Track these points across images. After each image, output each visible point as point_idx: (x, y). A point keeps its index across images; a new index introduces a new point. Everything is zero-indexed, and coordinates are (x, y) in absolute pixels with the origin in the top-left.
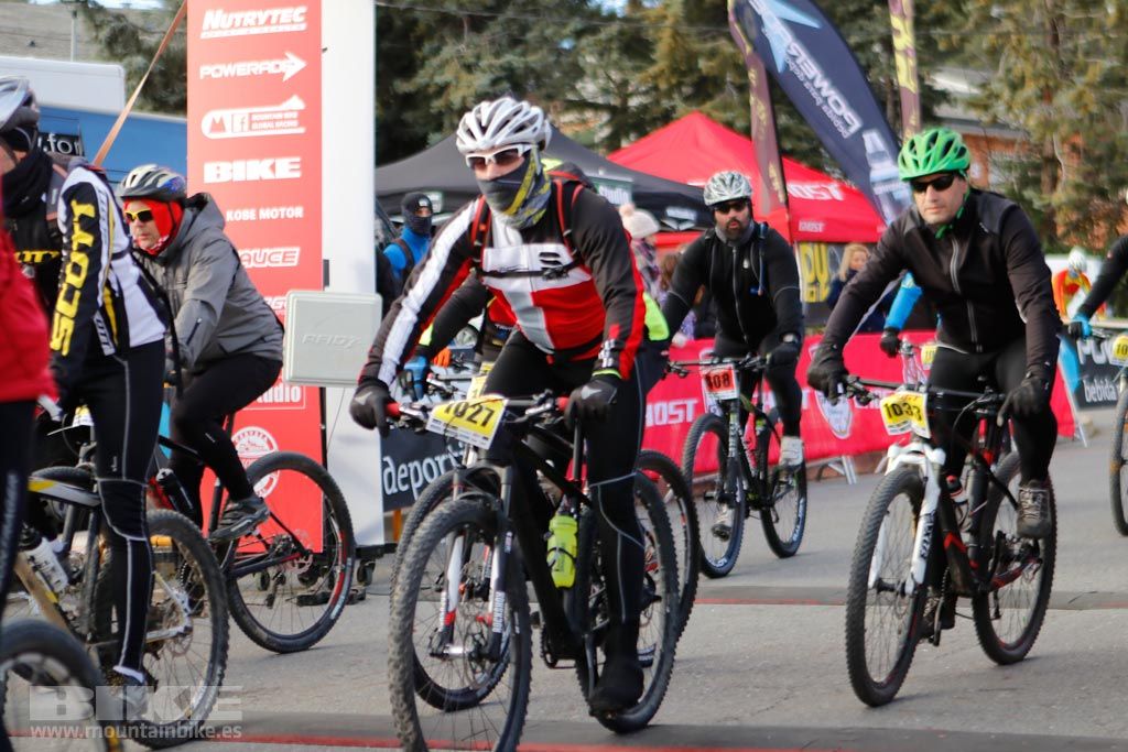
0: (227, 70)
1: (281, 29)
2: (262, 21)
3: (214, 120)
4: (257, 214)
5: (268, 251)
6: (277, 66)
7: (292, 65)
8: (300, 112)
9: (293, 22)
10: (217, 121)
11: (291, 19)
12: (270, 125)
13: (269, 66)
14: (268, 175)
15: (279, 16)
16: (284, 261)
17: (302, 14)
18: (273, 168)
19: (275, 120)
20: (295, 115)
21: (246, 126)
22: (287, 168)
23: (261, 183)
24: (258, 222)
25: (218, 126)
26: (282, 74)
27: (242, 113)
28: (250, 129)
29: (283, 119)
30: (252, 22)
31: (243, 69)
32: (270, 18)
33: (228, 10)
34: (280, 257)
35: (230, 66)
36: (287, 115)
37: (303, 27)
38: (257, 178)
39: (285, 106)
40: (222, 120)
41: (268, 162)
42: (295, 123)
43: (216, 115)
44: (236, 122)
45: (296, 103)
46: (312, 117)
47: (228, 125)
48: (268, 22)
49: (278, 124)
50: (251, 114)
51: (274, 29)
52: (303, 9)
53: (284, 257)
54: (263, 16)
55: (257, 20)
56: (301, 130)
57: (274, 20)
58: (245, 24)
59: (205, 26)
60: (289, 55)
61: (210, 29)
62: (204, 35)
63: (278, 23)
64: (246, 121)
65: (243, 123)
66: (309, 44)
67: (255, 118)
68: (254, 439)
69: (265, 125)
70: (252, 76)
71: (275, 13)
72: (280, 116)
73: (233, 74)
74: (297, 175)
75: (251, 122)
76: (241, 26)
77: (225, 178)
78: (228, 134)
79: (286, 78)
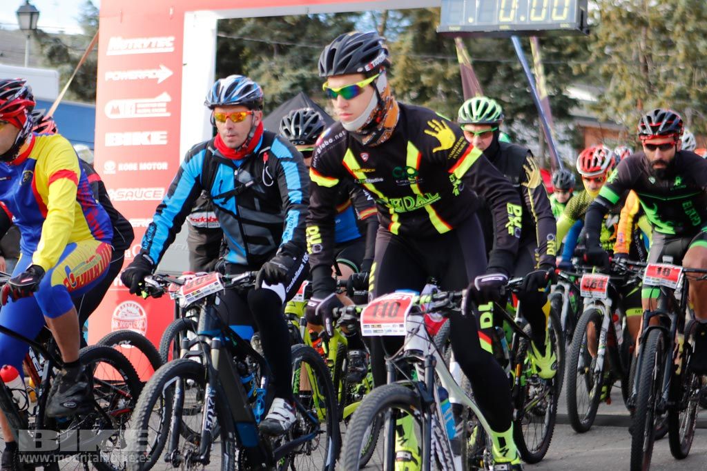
0: (123, 75)
1: (158, 50)
2: (146, 45)
3: (113, 108)
4: (138, 166)
5: (144, 190)
6: (154, 74)
7: (164, 74)
8: (168, 103)
9: (165, 47)
10: (115, 107)
11: (164, 44)
12: (149, 110)
13: (149, 74)
14: (146, 142)
15: (157, 43)
16: (154, 196)
17: (171, 42)
18: (149, 138)
19: (151, 108)
20: (165, 105)
21: (134, 110)
22: (158, 138)
23: (141, 147)
24: (138, 172)
25: (116, 111)
26: (157, 79)
27: (131, 103)
28: (136, 113)
29: (157, 108)
30: (140, 46)
31: (133, 75)
32: (151, 43)
33: (124, 38)
34: (152, 194)
35: (124, 73)
36: (160, 105)
37: (172, 50)
38: (139, 144)
39: (159, 99)
40: (118, 107)
41: (146, 134)
42: (164, 110)
43: (114, 103)
44: (128, 108)
45: (165, 97)
46: (175, 106)
47: (121, 110)
48: (150, 46)
49: (153, 110)
50: (136, 104)
51: (153, 51)
52: (172, 39)
53: (155, 194)
54: (146, 41)
55: (143, 45)
56: (168, 115)
57: (153, 45)
58: (135, 47)
59: (110, 47)
60: (163, 67)
61: (113, 49)
62: (109, 53)
63: (156, 47)
64: (134, 106)
65: (131, 109)
66: (175, 60)
67: (139, 106)
68: (131, 309)
69: (145, 111)
70: (138, 80)
71: (154, 40)
72: (154, 105)
73: (126, 78)
74: (165, 142)
75: (136, 108)
76: (132, 48)
77: (119, 143)
78: (122, 115)
79: (160, 81)
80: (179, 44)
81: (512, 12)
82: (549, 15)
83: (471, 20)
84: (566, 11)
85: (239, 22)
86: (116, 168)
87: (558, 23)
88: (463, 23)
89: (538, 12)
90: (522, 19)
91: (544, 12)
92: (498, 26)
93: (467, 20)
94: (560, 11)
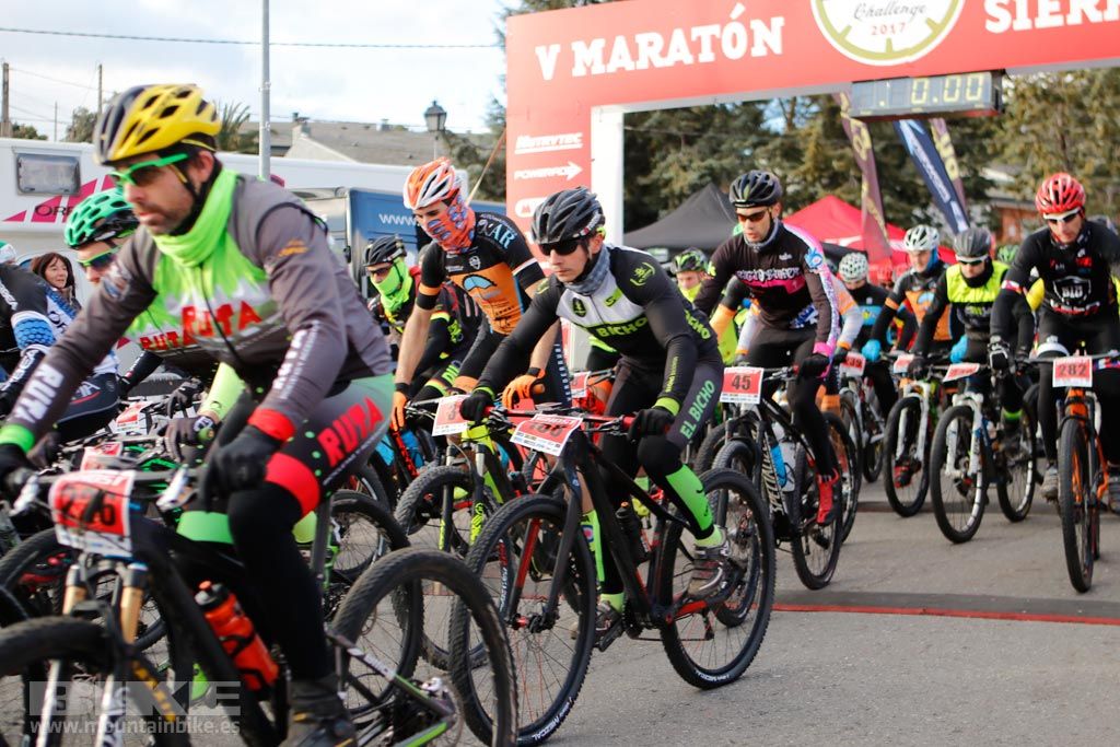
0: (532, 174)
2: (554, 142)
3: (522, 206)
6: (563, 171)
7: (573, 170)
9: (573, 143)
11: (572, 141)
13: (558, 171)
15: (564, 140)
17: (579, 138)
25: (525, 209)
26: (566, 176)
30: (548, 143)
31: (542, 173)
32: (559, 140)
33: (534, 135)
35: (533, 171)
37: (579, 146)
40: (527, 205)
43: (524, 202)
47: (531, 208)
48: (558, 143)
52: (579, 135)
54: (553, 139)
55: (551, 142)
57: (561, 142)
58: (543, 144)
59: (518, 146)
60: (571, 164)
61: (521, 148)
62: (518, 152)
63: (564, 144)
66: (583, 157)
71: (562, 137)
76: (540, 146)
79: (570, 177)
80: (587, 140)
81: (925, 95)
82: (962, 95)
83: (882, 104)
84: (980, 91)
85: (645, 115)
87: (973, 103)
88: (874, 107)
89: (951, 94)
90: (935, 100)
91: (957, 92)
92: (910, 109)
93: (878, 104)
94: (974, 92)
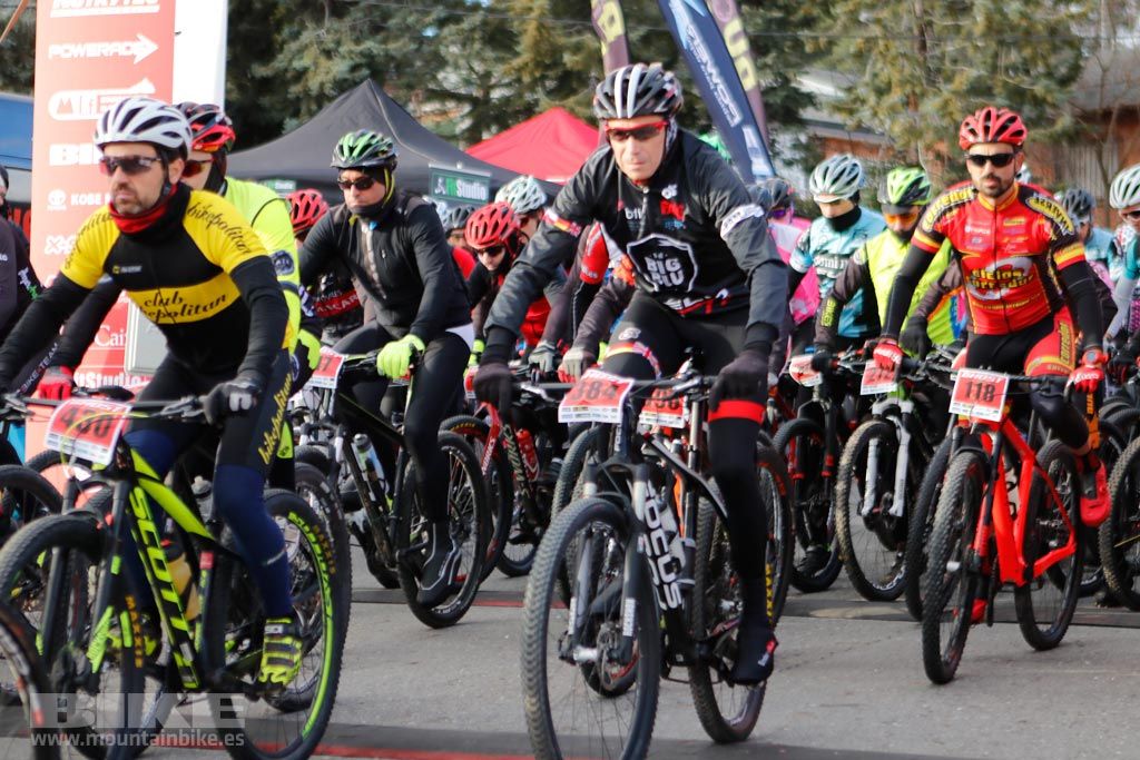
0: (77, 50)
1: (135, 10)
2: (114, 1)
3: (62, 102)
4: (104, 199)
6: (129, 48)
7: (143, 48)
9: (145, 4)
10: (65, 102)
13: (120, 48)
21: (94, 108)
25: (66, 107)
26: (133, 57)
27: (90, 95)
28: (99, 111)
30: (105, 2)
31: (95, 49)
35: (79, 46)
37: (156, 9)
39: (134, 89)
40: (69, 103)
43: (64, 95)
44: (85, 104)
45: (147, 87)
47: (75, 106)
48: (121, 3)
50: (99, 97)
51: (125, 10)
55: (109, 1)
57: (126, 2)
58: (96, 4)
59: (55, 5)
60: (140, 37)
61: (61, 7)
62: (55, 14)
63: (131, 4)
64: (95, 103)
65: (91, 105)
66: (162, 27)
67: (103, 100)
70: (103, 59)
73: (82, 55)
75: (100, 104)
76: (93, 5)
77: (71, 160)
78: (75, 116)
79: (137, 60)
86: (68, 200)
